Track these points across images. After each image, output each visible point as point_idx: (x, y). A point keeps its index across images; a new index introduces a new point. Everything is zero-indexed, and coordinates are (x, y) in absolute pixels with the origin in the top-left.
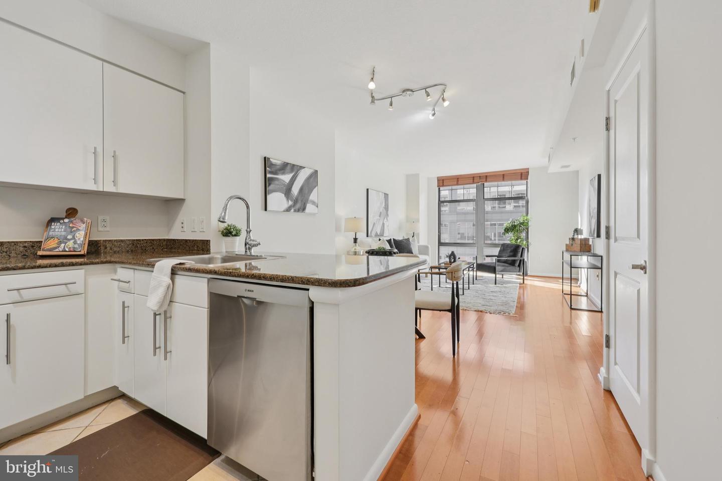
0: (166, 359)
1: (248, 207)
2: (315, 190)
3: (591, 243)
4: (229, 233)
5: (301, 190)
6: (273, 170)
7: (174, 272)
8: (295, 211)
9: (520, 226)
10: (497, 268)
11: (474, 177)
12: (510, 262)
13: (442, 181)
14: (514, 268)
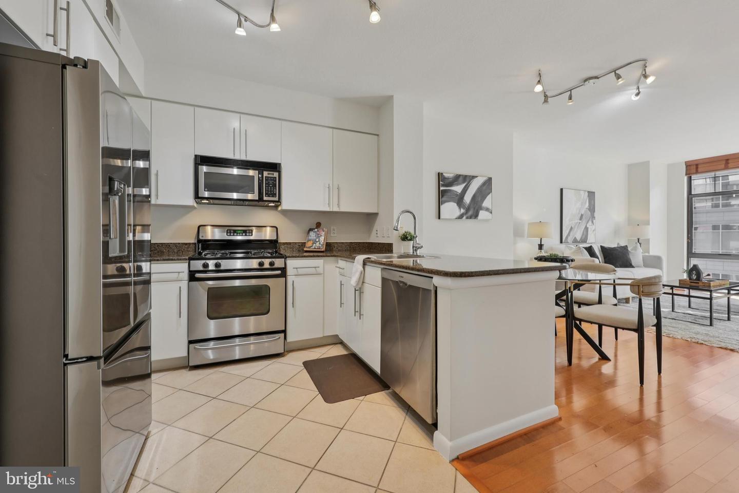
0: (360, 319)
1: (415, 218)
2: (489, 197)
4: (405, 238)
5: (474, 197)
6: (447, 181)
7: (365, 263)
8: (467, 218)
13: (695, 166)
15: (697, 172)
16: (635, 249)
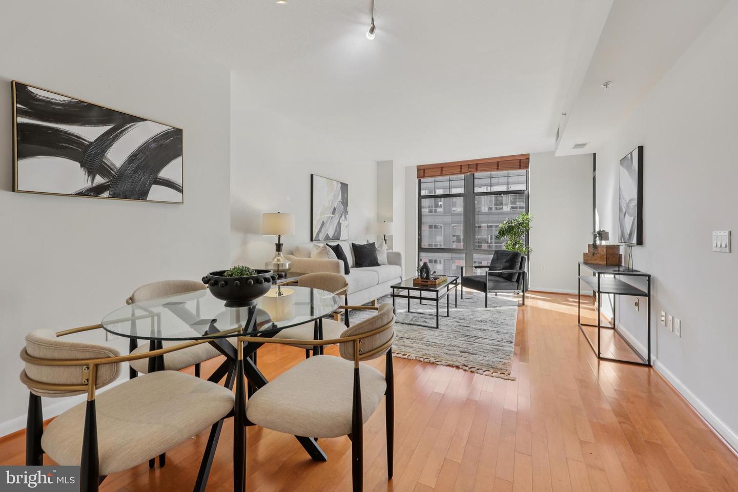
2: (176, 162)
8: (114, 195)
9: (519, 228)
10: (489, 284)
11: (461, 166)
12: (506, 276)
13: (423, 171)
14: (511, 284)
15: (424, 176)
16: (381, 246)
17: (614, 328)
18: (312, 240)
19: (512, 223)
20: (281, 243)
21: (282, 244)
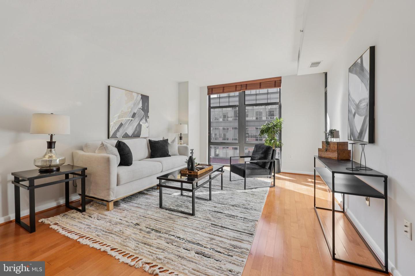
3: (350, 148)
9: (274, 128)
10: (247, 172)
11: (236, 86)
12: (261, 164)
13: (211, 90)
14: (265, 170)
15: (212, 93)
16: (174, 141)
17: (343, 212)
18: (108, 138)
19: (269, 125)
20: (54, 140)
21: (55, 142)
